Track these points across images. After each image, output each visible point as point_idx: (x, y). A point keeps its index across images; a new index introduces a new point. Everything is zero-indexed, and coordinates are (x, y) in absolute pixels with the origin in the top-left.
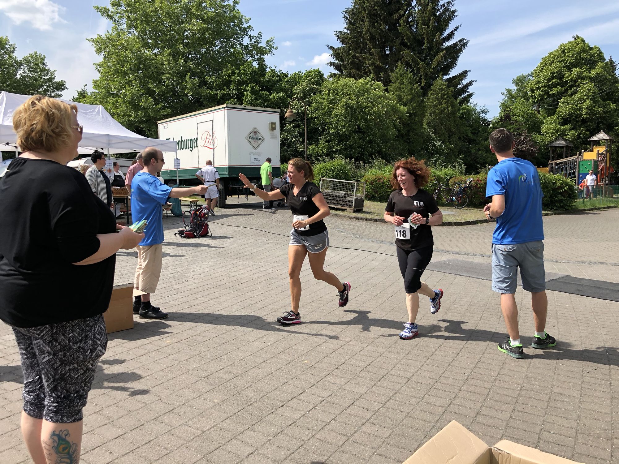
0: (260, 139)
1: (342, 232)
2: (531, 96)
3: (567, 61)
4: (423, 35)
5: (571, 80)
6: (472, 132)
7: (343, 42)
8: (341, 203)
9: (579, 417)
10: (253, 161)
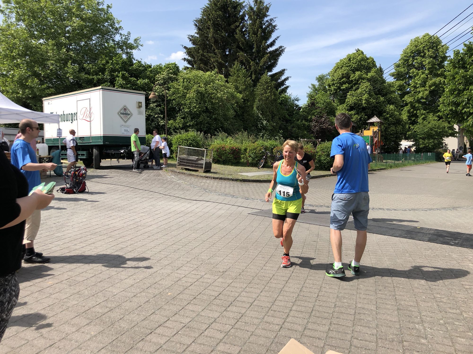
0: (129, 114)
1: (196, 188)
2: (329, 90)
3: (352, 66)
4: (253, 41)
5: (355, 80)
6: (288, 115)
7: (194, 43)
8: (194, 165)
9: (377, 325)
10: (123, 131)
